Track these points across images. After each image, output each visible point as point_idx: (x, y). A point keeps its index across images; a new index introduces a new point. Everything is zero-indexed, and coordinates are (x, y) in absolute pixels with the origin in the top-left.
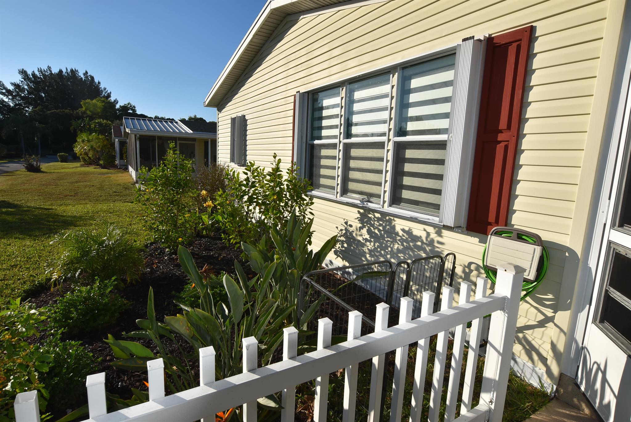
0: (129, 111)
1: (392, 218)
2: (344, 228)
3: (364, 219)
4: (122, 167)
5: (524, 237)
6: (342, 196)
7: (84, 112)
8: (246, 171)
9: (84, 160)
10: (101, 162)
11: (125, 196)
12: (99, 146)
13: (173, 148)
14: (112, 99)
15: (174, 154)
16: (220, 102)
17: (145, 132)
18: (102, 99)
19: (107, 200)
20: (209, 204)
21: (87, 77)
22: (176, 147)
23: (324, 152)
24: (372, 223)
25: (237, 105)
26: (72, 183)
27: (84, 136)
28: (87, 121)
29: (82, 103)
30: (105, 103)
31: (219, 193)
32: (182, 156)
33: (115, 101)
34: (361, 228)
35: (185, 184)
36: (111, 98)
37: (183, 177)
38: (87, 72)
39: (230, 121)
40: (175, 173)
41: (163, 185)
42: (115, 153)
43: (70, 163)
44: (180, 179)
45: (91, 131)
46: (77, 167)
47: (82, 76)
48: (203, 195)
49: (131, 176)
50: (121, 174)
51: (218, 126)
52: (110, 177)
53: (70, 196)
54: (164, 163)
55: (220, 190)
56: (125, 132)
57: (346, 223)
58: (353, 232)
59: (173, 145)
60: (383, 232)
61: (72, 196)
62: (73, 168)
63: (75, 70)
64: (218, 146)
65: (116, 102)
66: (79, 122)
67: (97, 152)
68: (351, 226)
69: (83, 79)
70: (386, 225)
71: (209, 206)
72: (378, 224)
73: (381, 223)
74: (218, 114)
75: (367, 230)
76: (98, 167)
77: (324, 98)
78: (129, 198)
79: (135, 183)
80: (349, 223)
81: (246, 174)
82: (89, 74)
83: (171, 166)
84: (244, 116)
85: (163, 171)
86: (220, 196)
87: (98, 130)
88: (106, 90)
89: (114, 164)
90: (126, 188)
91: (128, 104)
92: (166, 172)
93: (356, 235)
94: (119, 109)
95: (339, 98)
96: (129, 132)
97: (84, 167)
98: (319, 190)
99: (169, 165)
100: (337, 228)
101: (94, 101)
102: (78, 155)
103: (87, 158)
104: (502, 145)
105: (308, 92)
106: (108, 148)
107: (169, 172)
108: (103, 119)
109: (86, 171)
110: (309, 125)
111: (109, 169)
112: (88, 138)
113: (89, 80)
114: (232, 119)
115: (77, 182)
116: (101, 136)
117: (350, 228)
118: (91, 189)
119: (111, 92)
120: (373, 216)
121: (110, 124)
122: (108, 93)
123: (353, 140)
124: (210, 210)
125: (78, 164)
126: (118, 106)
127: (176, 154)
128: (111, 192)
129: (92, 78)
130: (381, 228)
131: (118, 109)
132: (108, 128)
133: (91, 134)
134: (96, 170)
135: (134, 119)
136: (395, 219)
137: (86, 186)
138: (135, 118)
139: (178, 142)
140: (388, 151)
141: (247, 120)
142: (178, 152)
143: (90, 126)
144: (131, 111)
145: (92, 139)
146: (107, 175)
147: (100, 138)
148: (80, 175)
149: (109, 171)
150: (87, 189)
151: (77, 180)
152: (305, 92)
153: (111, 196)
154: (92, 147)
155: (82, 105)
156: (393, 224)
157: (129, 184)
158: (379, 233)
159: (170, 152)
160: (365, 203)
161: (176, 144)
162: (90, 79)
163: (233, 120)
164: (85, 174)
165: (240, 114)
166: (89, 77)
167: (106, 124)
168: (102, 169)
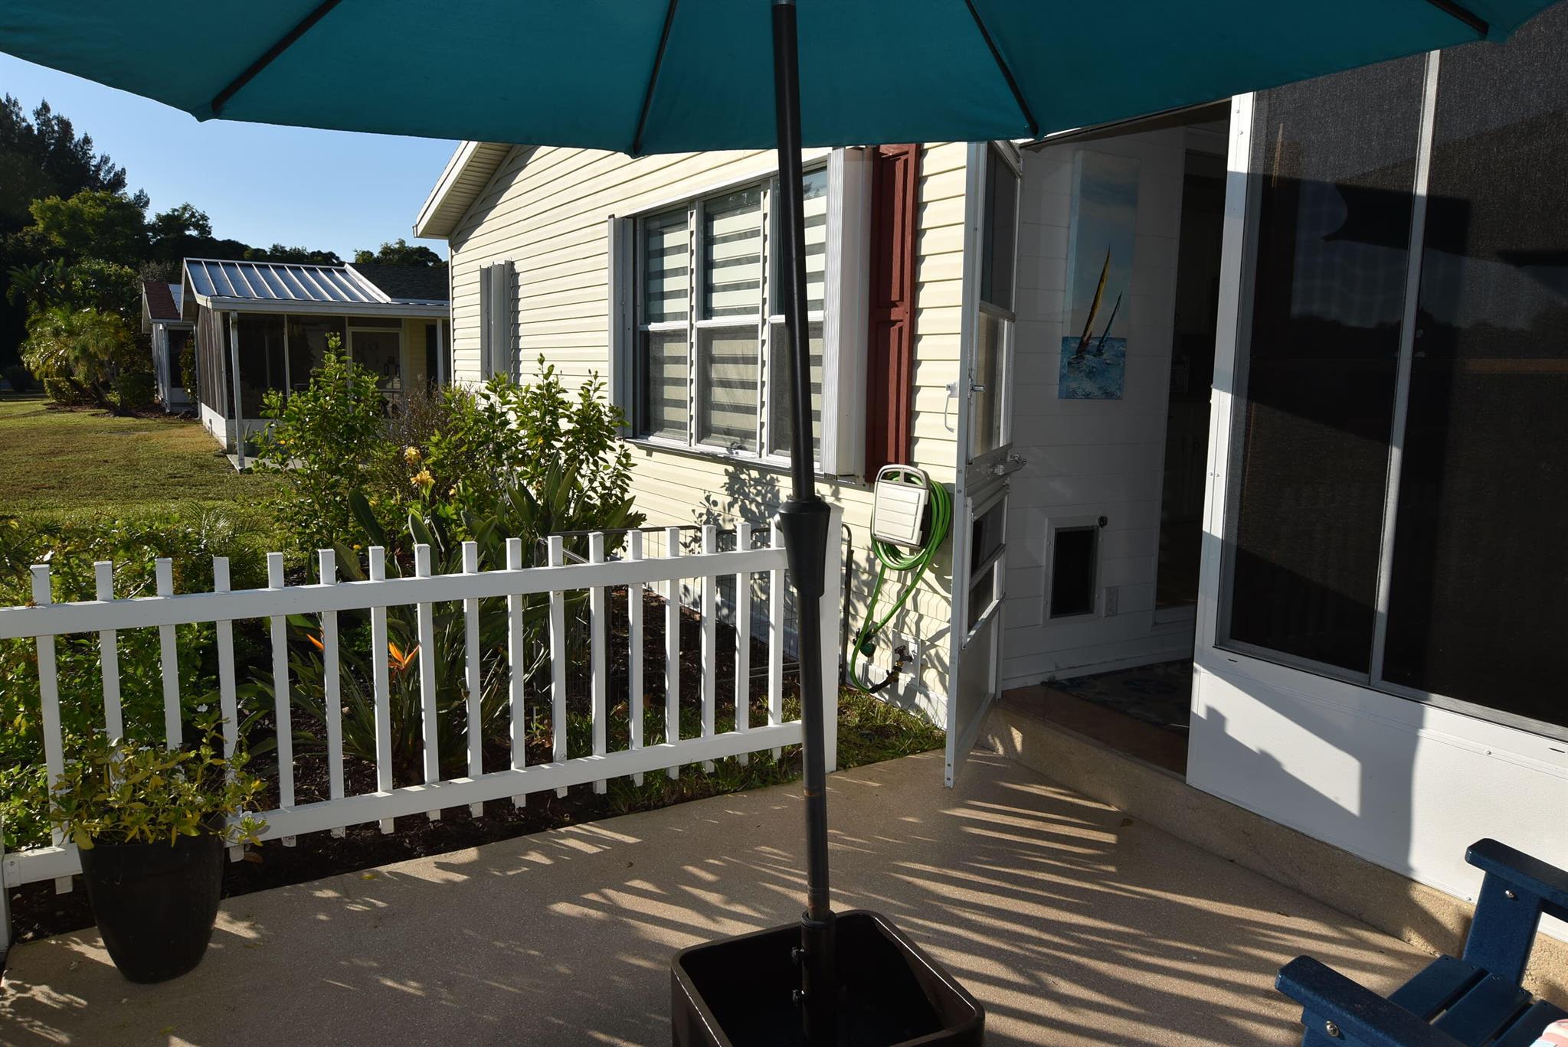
0: (187, 233)
1: (775, 476)
2: (704, 511)
3: (734, 486)
4: (176, 409)
5: (913, 479)
6: (699, 441)
7: (43, 239)
8: (487, 392)
9: (57, 390)
10: (114, 397)
11: (201, 485)
12: (107, 348)
13: (337, 348)
14: (130, 192)
15: (339, 362)
16: (457, 225)
17: (254, 303)
18: (97, 195)
19: (152, 495)
20: (423, 477)
21: (47, 123)
22: (343, 345)
23: (670, 349)
24: (747, 490)
25: (495, 236)
26: (41, 456)
27: (57, 318)
28: (58, 269)
29: (32, 209)
30: (109, 208)
31: (435, 439)
32: (358, 367)
33: (138, 198)
34: (731, 505)
35: (365, 428)
36: (126, 189)
37: (359, 412)
38: (45, 107)
39: (477, 276)
40: (341, 402)
41: (315, 431)
42: (152, 367)
43: (10, 403)
44: (354, 418)
45: (74, 301)
46: (37, 413)
47: (32, 120)
48: (410, 459)
49: (210, 434)
50: (180, 430)
51: (453, 288)
52: (149, 439)
53: (49, 488)
54: (316, 383)
55: (436, 432)
56: (190, 302)
57: (707, 499)
58: (719, 515)
59: (336, 342)
60: (763, 507)
61: (53, 488)
62: (25, 416)
63: (8, 100)
64: (454, 340)
65: (142, 201)
66: (33, 271)
67: (102, 364)
68: (715, 503)
69: (35, 128)
70: (766, 492)
71: (423, 483)
72: (755, 491)
73: (759, 488)
74: (452, 257)
75: (740, 507)
76: (104, 411)
77: (665, 230)
78: (215, 489)
79: (224, 454)
80: (711, 499)
81: (487, 398)
82: (51, 115)
83: (332, 388)
84: (512, 263)
85: (316, 399)
86: (437, 445)
87: (95, 297)
88: (110, 165)
89: (152, 402)
90: (201, 467)
91: (185, 208)
92: (322, 400)
93: (724, 520)
94: (154, 224)
95: (687, 232)
96: (210, 305)
97: (59, 412)
98: (661, 434)
99: (329, 386)
100: (693, 511)
101: (73, 201)
102: (37, 376)
103: (64, 385)
104: (896, 327)
105: (634, 217)
106: (130, 352)
107: (328, 402)
108: (107, 261)
109: (70, 424)
110: (638, 289)
111: (137, 417)
112: (69, 324)
113: (54, 131)
114: (482, 270)
115: (53, 453)
116: (108, 315)
117: (715, 508)
118: (103, 470)
119: (123, 169)
120: (747, 478)
121: (131, 277)
122: (116, 174)
123: (716, 322)
124: (426, 493)
125: (39, 405)
126: (150, 216)
127: (345, 361)
128: (162, 478)
129: (65, 126)
130: (759, 499)
131: (152, 227)
132: (125, 289)
133: (75, 309)
134: (98, 421)
135: (217, 264)
136: (780, 477)
137: (85, 464)
138: (220, 261)
139: (349, 330)
140: (763, 342)
141: (519, 274)
142: (348, 358)
143: (69, 286)
144: (194, 233)
145: (82, 327)
146: (137, 434)
147: (104, 323)
148: (55, 434)
149: (138, 421)
150: (91, 470)
151: (52, 448)
152: (627, 217)
153: (164, 485)
154: (84, 350)
155: (32, 215)
156: (777, 488)
157: (209, 456)
158: (756, 511)
159: (329, 359)
160: (734, 452)
161: (343, 339)
162: (56, 128)
163: (486, 273)
164: (72, 431)
165: (500, 260)
166: (53, 123)
167: (119, 276)
168: (117, 419)
